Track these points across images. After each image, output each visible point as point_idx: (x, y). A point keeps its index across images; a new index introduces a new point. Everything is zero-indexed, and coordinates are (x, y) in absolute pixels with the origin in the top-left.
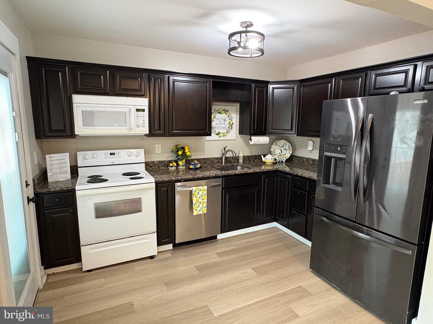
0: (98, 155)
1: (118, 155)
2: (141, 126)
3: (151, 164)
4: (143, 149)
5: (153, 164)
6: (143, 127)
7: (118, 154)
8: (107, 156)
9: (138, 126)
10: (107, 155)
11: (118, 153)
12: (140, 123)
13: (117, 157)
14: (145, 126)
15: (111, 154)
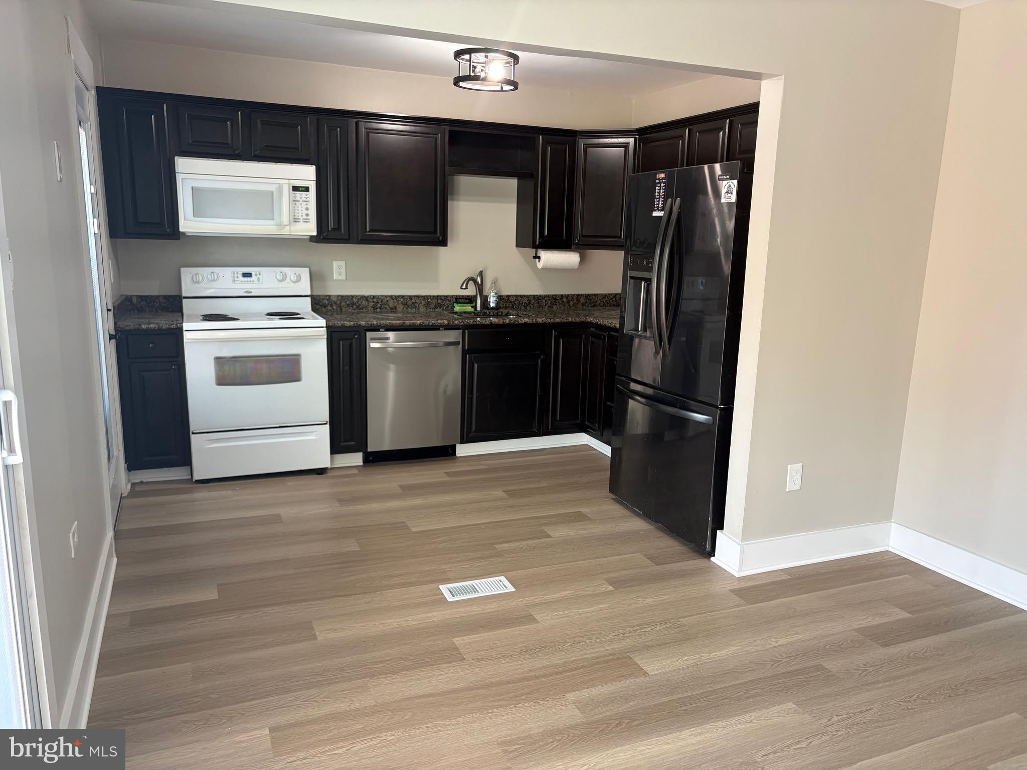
0: (221, 275)
1: (259, 278)
2: (301, 220)
3: (325, 301)
4: (307, 269)
5: (328, 300)
6: (306, 221)
8: (236, 279)
9: (296, 220)
10: (238, 277)
11: (258, 274)
12: (300, 214)
13: (256, 281)
14: (309, 219)
15: (245, 275)
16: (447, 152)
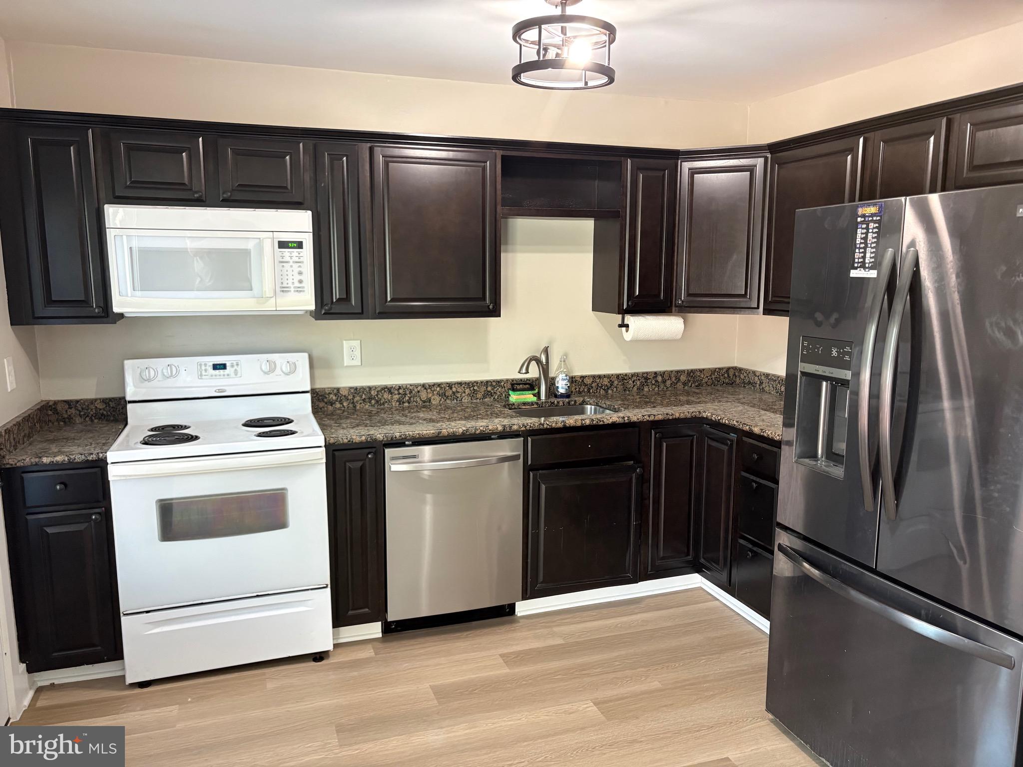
0: (182, 369)
1: (236, 370)
2: (292, 289)
3: (331, 396)
4: (306, 355)
5: (336, 395)
6: (299, 290)
7: (236, 367)
8: (204, 373)
9: (284, 290)
10: (206, 370)
11: (235, 364)
12: (290, 281)
13: (233, 375)
14: (303, 287)
15: (216, 367)
16: (499, 186)
